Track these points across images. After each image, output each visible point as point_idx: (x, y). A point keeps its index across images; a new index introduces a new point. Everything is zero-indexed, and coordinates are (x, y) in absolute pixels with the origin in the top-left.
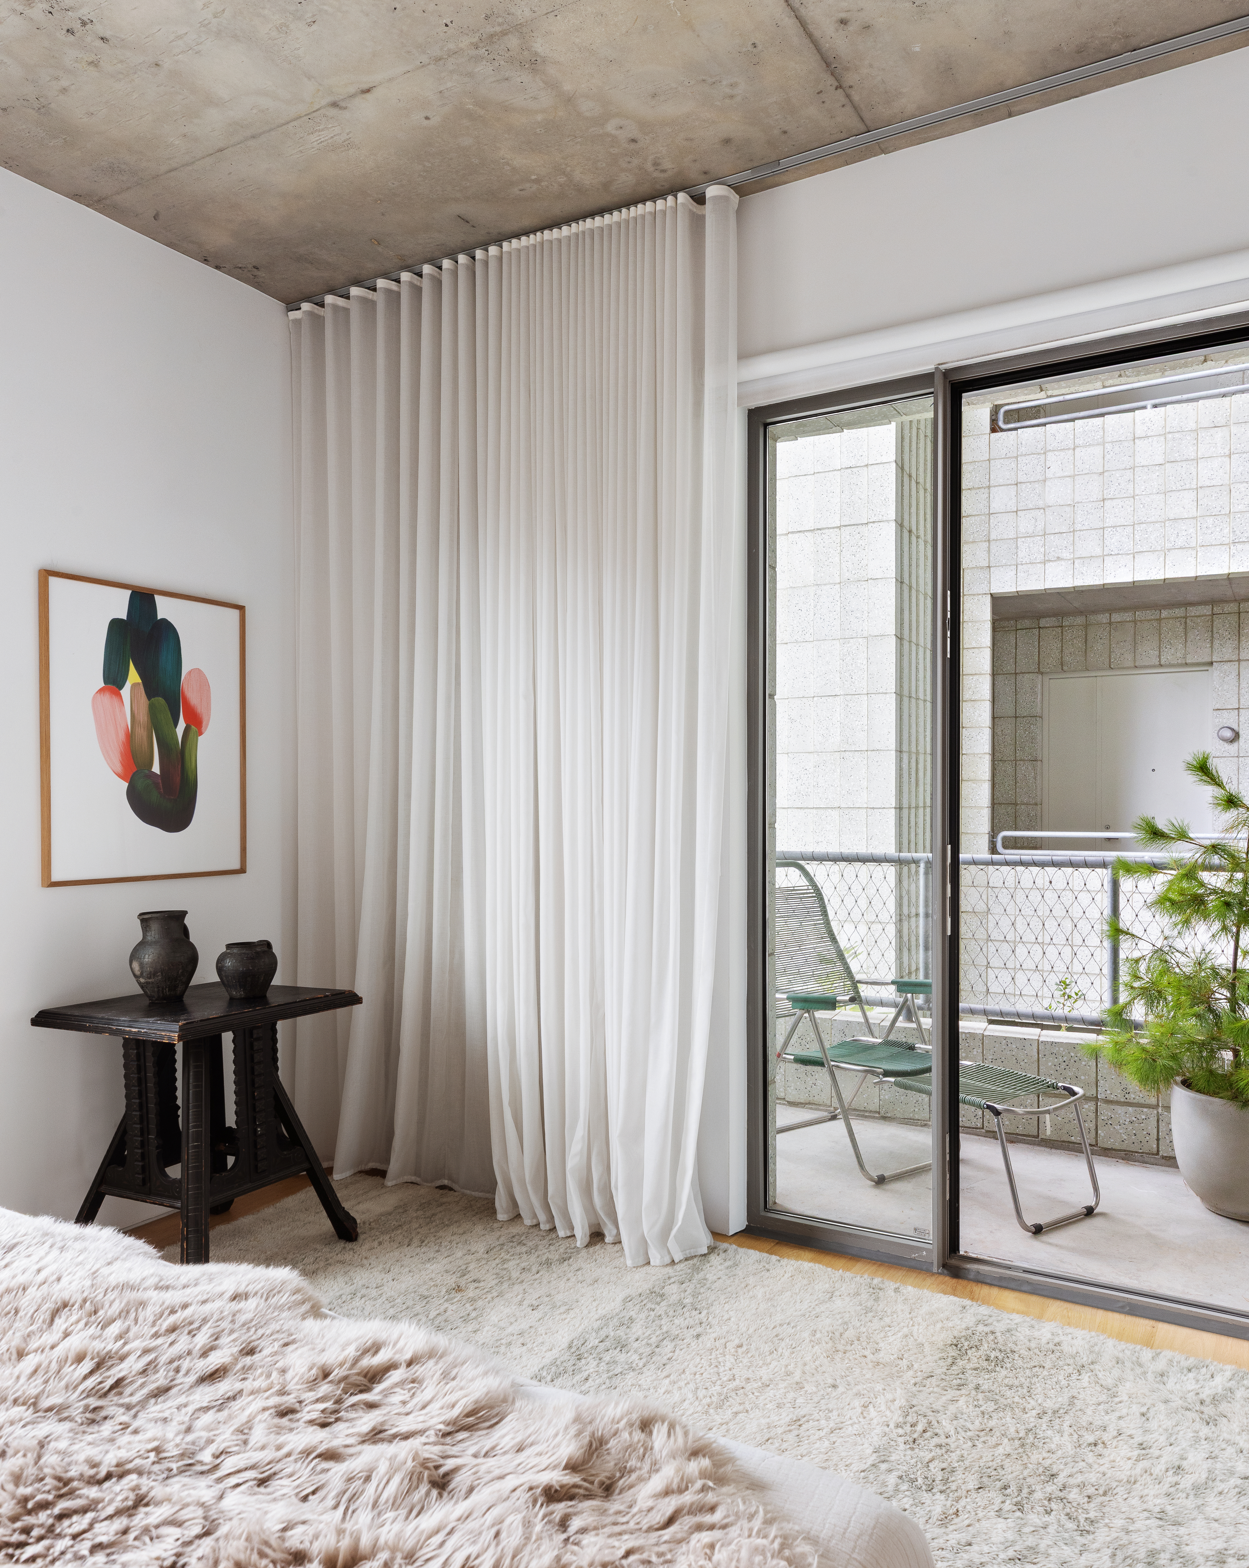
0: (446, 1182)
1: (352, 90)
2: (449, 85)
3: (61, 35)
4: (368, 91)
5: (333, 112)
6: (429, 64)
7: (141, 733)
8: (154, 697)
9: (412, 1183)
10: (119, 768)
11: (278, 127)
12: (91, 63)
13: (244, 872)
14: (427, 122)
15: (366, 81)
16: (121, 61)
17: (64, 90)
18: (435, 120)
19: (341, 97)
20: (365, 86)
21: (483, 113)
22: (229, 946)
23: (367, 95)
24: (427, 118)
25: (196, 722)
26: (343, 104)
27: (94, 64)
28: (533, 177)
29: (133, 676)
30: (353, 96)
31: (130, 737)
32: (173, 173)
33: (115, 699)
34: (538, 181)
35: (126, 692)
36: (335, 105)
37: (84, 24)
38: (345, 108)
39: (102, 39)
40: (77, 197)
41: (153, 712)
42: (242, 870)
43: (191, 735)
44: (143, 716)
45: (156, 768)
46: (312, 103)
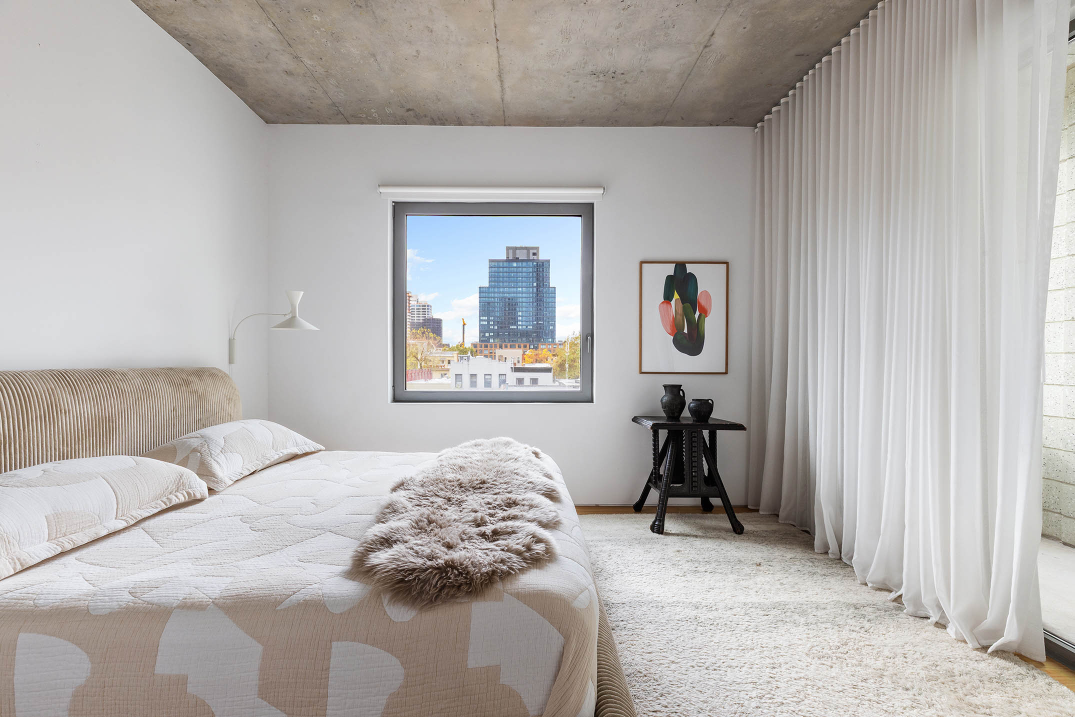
0: (808, 529)
1: (707, 38)
2: (742, 11)
3: (612, 80)
4: (713, 34)
5: (707, 50)
6: (726, 10)
7: (679, 317)
8: (685, 303)
9: (793, 525)
10: (670, 331)
11: (694, 66)
12: (625, 83)
13: (727, 374)
14: (746, 30)
15: (709, 31)
16: (632, 77)
17: (625, 95)
18: (749, 27)
19: (706, 42)
20: (711, 33)
21: (766, 11)
22: (693, 400)
23: (714, 36)
24: (745, 28)
25: (704, 312)
26: (709, 44)
27: (626, 82)
28: (816, 19)
29: (676, 296)
30: (709, 40)
31: (674, 319)
32: (675, 102)
33: (669, 306)
34: (820, 19)
35: (673, 302)
36: (706, 47)
37: (614, 73)
38: (711, 45)
39: (622, 74)
40: (655, 125)
41: (684, 309)
42: (726, 373)
43: (702, 317)
44: (680, 311)
45: (686, 331)
46: (697, 51)
